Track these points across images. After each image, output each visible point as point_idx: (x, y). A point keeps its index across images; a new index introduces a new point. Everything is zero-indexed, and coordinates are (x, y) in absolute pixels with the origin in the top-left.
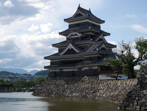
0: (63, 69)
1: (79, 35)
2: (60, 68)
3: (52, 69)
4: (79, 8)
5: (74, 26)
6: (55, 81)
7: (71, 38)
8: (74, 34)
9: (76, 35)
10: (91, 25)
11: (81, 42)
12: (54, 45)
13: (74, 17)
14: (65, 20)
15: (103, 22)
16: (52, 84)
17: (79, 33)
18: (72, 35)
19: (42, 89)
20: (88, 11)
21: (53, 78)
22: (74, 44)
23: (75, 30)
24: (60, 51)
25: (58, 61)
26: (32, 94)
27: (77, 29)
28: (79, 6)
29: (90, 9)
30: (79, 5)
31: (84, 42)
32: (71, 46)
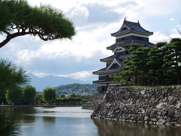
0: (109, 83)
1: (124, 49)
2: (107, 82)
3: (100, 84)
4: (125, 22)
5: (120, 40)
6: (103, 95)
7: (117, 52)
8: (119, 48)
9: (121, 49)
10: (137, 38)
11: (125, 56)
12: (101, 60)
13: (121, 31)
14: (112, 35)
15: (152, 33)
16: (99, 98)
17: (123, 48)
18: (118, 49)
19: (90, 103)
20: (136, 23)
21: (101, 92)
22: (118, 59)
23: (120, 45)
24: (108, 65)
25: (105, 75)
26: (82, 108)
27: (122, 44)
28: (125, 20)
29: (138, 21)
30: (125, 18)
31: (127, 56)
32: (115, 61)
